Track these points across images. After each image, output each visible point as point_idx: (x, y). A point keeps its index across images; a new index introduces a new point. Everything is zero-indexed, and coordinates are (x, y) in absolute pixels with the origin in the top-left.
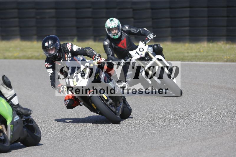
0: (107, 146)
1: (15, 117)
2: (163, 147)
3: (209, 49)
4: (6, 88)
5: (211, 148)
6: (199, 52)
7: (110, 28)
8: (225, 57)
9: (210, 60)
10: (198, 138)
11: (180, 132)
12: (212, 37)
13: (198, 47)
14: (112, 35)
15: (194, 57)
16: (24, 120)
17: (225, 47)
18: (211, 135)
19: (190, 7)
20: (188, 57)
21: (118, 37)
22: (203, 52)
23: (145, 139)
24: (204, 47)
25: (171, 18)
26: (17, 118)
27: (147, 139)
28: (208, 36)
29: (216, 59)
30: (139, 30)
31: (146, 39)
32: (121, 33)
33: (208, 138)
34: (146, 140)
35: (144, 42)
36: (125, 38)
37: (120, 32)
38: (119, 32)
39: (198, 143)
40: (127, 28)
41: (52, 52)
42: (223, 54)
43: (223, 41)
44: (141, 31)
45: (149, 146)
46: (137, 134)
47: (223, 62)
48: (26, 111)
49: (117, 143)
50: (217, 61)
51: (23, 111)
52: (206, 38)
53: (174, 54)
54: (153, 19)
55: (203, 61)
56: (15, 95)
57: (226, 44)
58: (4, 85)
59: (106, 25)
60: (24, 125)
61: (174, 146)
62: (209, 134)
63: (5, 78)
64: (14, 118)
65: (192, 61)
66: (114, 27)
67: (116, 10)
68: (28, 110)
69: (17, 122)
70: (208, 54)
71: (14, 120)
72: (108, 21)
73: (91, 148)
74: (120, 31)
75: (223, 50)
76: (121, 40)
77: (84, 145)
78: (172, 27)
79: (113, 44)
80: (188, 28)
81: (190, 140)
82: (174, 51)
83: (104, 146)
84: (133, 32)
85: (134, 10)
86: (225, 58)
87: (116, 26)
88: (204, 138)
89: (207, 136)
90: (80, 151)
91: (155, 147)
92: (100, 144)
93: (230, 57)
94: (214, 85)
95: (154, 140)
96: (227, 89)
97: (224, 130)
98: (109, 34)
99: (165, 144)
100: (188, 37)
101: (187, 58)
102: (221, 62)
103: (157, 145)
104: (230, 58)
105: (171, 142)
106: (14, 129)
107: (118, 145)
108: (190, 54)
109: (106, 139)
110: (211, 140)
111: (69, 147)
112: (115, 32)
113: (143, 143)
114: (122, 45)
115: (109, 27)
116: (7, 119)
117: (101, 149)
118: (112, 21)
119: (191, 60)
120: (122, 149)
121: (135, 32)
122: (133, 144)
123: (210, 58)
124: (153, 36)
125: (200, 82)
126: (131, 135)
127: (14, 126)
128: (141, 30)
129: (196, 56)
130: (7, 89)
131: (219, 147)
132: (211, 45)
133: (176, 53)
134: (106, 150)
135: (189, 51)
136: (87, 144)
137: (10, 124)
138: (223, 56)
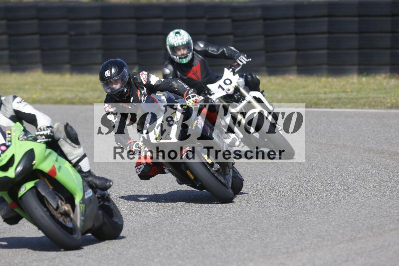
0: (189, 251)
1: (86, 191)
2: (284, 253)
3: (360, 86)
4: (70, 144)
5: (365, 255)
6: (344, 92)
7: (176, 45)
8: (389, 100)
9: (363, 106)
10: (343, 237)
11: (312, 226)
12: (367, 67)
13: (342, 83)
14: (178, 57)
15: (336, 101)
16: (99, 196)
17: (388, 83)
18: (365, 232)
19: (329, 16)
20: (325, 100)
21: (187, 61)
22: (352, 92)
23: (252, 239)
24: (352, 83)
25: (297, 34)
26: (90, 193)
27: (256, 239)
28: (360, 64)
29: (373, 103)
30: (221, 51)
31: (235, 64)
32: (193, 54)
33: (360, 238)
34: (255, 241)
35: (231, 70)
36: (199, 63)
37: (191, 53)
38: (189, 53)
39: (343, 246)
40: (202, 46)
41: (117, 87)
42: (384, 95)
43: (385, 73)
44: (226, 52)
45: (260, 251)
46: (239, 231)
47: (385, 109)
48: (102, 181)
49: (205, 247)
50: (374, 107)
51: (98, 182)
52: (356, 67)
53: (302, 96)
54: (266, 36)
55: (351, 108)
56: (84, 156)
57: (390, 78)
58: (68, 140)
59: (167, 41)
60: (99, 205)
61: (302, 250)
62: (360, 231)
63: (69, 129)
64: (86, 193)
65: (332, 108)
66: (181, 44)
67: (205, 21)
68: (107, 180)
69: (90, 200)
70: (360, 96)
71: (86, 197)
72: (172, 34)
73: (162, 254)
74: (190, 51)
75: (385, 89)
76: (193, 66)
77: (150, 250)
78: (298, 50)
79: (178, 73)
80: (325, 51)
81: (328, 240)
82: (301, 91)
83: (184, 250)
84: (213, 53)
85: (234, 21)
86: (388, 103)
87: (185, 43)
88: (353, 237)
89: (358, 234)
90: (143, 260)
91: (269, 253)
92: (177, 247)
93: (396, 99)
94: (369, 148)
95: (268, 240)
96: (393, 154)
97: (387, 225)
98: (172, 56)
99: (287, 248)
100: (325, 67)
101: (323, 102)
102: (381, 109)
103: (274, 249)
104: (396, 102)
105: (297, 245)
106: (85, 211)
107: (208, 249)
108: (330, 96)
109: (187, 239)
110: (364, 240)
111: (125, 253)
112: (183, 53)
113: (250, 246)
114: (193, 74)
115: (173, 44)
116: (75, 195)
117: (179, 255)
118: (178, 35)
119: (330, 105)
120: (214, 256)
121: (215, 53)
122: (232, 247)
123: (362, 101)
124: (246, 60)
125: (346, 143)
126: (229, 232)
127: (86, 205)
128: (225, 49)
129: (339, 99)
130: (72, 146)
131: (378, 253)
132: (364, 79)
133: (305, 94)
134: (187, 258)
135: (327, 90)
136: (155, 248)
137: (81, 203)
138: (384, 98)
